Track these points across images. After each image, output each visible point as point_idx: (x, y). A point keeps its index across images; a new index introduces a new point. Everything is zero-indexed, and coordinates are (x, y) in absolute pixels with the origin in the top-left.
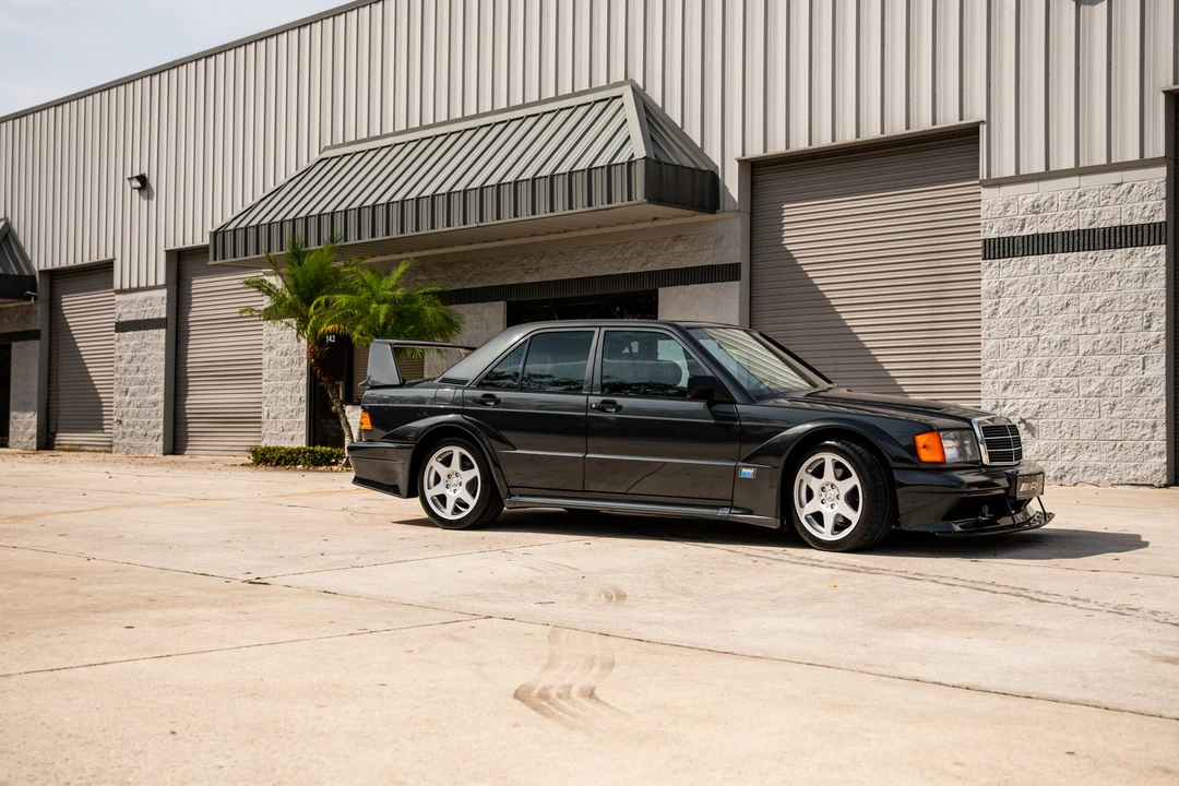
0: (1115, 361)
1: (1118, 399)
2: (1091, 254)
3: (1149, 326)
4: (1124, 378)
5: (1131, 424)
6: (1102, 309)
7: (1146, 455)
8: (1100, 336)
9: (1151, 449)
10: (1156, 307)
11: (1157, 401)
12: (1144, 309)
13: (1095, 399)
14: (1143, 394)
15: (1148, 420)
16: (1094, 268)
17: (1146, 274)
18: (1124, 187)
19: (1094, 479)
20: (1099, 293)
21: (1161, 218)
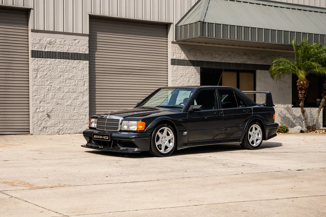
0: (74, 95)
1: (76, 107)
2: (68, 60)
3: (84, 85)
4: (78, 100)
5: (79, 115)
6: (71, 78)
7: (84, 124)
8: (71, 87)
9: (85, 122)
10: (86, 79)
11: (86, 108)
12: (83, 80)
13: (69, 107)
14: (83, 105)
15: (84, 113)
16: (68, 65)
17: (83, 69)
18: (77, 41)
19: (69, 132)
20: (70, 73)
21: (87, 52)
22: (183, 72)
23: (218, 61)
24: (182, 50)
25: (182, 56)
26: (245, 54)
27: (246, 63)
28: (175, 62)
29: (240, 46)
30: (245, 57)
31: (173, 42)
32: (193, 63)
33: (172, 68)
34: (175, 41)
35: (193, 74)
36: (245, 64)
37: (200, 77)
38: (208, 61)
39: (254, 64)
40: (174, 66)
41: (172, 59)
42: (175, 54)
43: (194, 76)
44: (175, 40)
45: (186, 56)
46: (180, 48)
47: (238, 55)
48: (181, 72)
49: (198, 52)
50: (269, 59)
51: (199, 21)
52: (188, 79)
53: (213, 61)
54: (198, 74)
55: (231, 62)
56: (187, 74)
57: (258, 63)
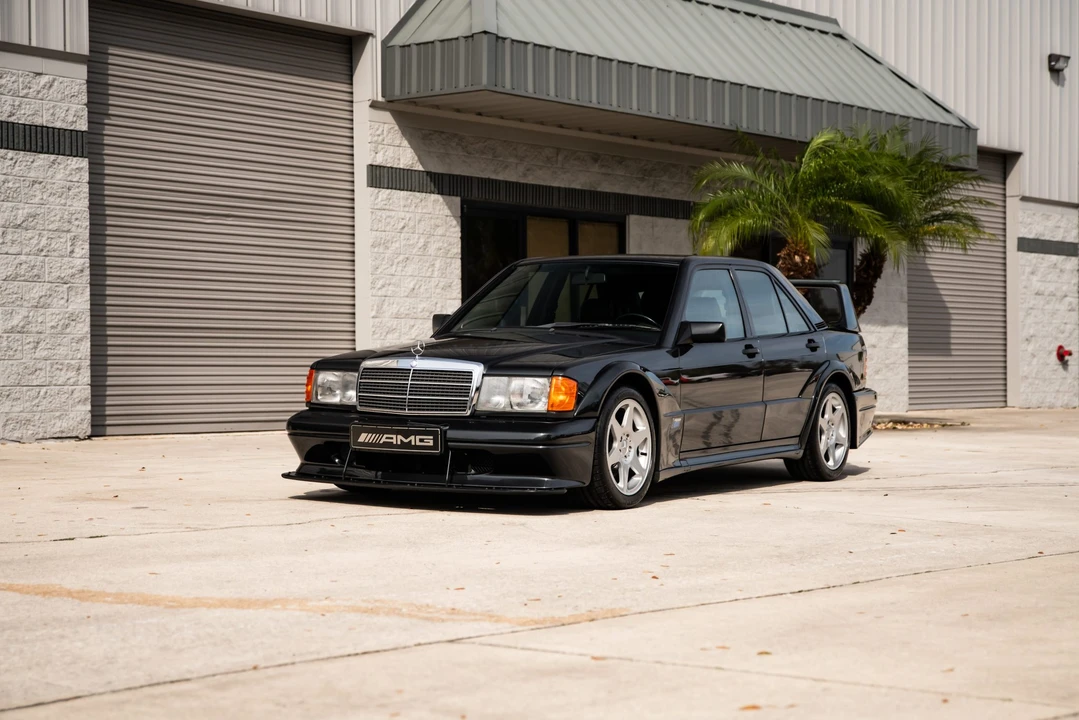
0: (38, 291)
1: (42, 336)
2: (11, 154)
3: (72, 252)
4: (50, 310)
5: (55, 366)
6: (24, 225)
7: (71, 402)
8: (23, 258)
9: (76, 395)
10: (80, 230)
11: (81, 340)
12: (68, 231)
13: (18, 336)
14: (68, 330)
15: (73, 362)
16: (14, 172)
17: (69, 189)
18: (44, 80)
19: (16, 435)
20: (22, 205)
21: (83, 126)
22: (408, 216)
23: (513, 178)
24: (404, 133)
25: (404, 156)
26: (596, 159)
27: (599, 189)
28: (381, 177)
29: (581, 129)
30: (596, 168)
31: (374, 105)
32: (440, 183)
33: (373, 198)
34: (380, 99)
35: (439, 222)
36: (594, 192)
37: (460, 235)
38: (485, 179)
39: (622, 192)
40: (377, 190)
41: (372, 165)
42: (381, 146)
43: (440, 231)
44: (383, 96)
45: (416, 158)
46: (397, 128)
47: (575, 159)
48: (402, 215)
49: (454, 144)
50: (665, 178)
51: (485, 32)
52: (422, 240)
53: (500, 177)
54: (454, 223)
55: (555, 184)
56: (420, 221)
57: (632, 191)
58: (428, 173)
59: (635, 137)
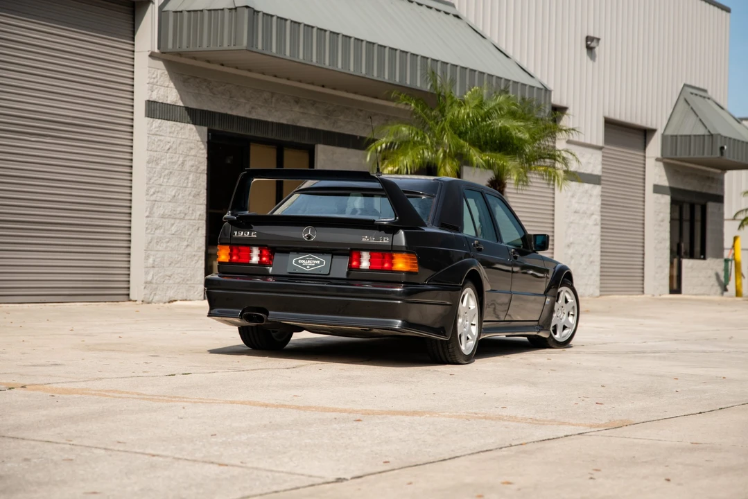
22: (172, 140)
23: (243, 114)
24: (171, 78)
25: (170, 94)
26: (297, 101)
27: (298, 125)
28: (156, 110)
29: (288, 79)
30: (297, 109)
31: (152, 56)
32: (196, 116)
33: (149, 126)
34: (156, 50)
35: (192, 145)
37: (206, 156)
38: (224, 114)
40: (152, 120)
41: (149, 101)
42: (155, 86)
43: (193, 152)
44: (159, 48)
45: (179, 97)
46: (166, 73)
47: (283, 101)
48: (168, 139)
49: (204, 87)
50: (341, 118)
51: (247, 7)
52: (181, 159)
53: (234, 113)
54: (203, 147)
55: (270, 120)
56: (180, 144)
57: (320, 127)
58: (187, 108)
59: (323, 86)
